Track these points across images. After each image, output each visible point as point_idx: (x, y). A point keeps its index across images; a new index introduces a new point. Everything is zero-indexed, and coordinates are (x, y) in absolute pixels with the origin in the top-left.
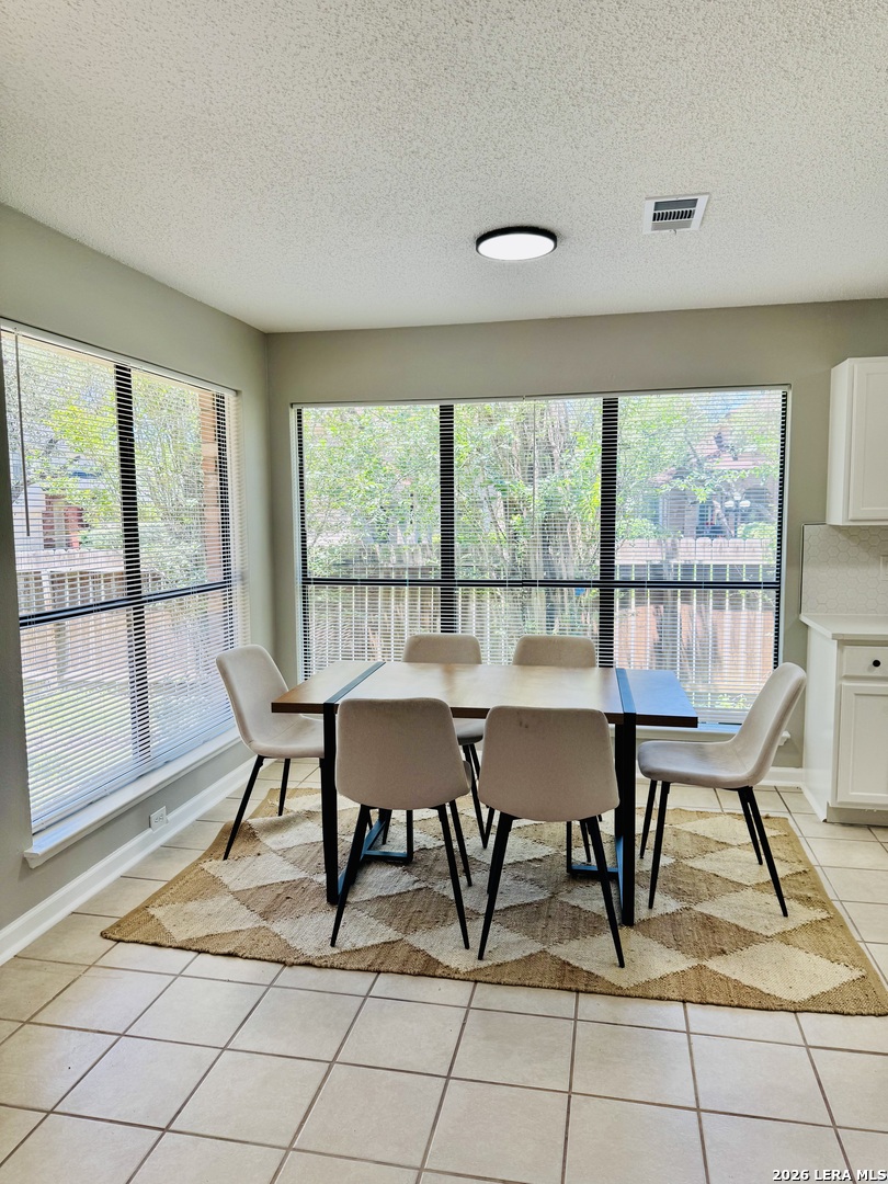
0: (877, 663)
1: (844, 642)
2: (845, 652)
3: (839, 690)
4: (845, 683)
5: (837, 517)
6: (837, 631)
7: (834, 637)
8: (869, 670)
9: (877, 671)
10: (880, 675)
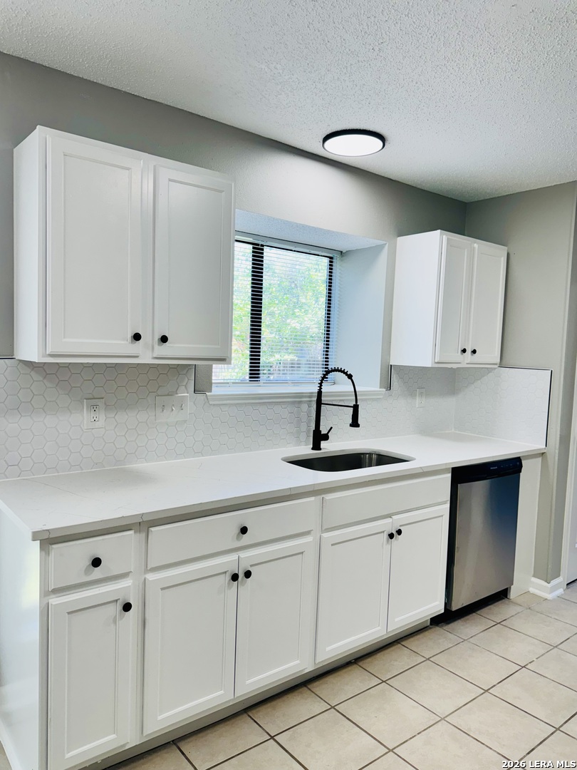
0: (96, 562)
1: (49, 540)
2: (52, 554)
3: (45, 611)
4: (54, 601)
5: (29, 347)
6: (39, 527)
7: (35, 536)
8: (87, 572)
9: (98, 573)
10: (101, 576)
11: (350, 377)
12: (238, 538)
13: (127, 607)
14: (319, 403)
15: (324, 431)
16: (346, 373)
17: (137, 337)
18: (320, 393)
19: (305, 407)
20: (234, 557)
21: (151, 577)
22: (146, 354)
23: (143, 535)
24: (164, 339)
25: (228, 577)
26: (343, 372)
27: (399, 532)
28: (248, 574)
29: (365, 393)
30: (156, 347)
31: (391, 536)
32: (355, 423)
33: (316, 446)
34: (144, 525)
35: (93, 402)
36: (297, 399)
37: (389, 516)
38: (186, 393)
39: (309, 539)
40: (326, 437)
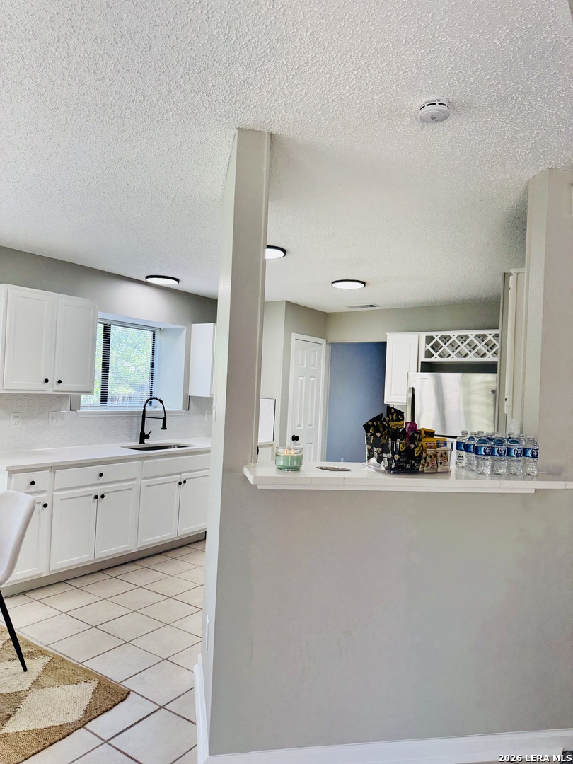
0: (33, 483)
1: (12, 472)
8: (28, 487)
9: (33, 488)
10: (35, 490)
11: (161, 402)
12: (98, 479)
13: (45, 506)
14: (144, 417)
15: (146, 433)
16: (159, 400)
17: (46, 381)
18: (144, 411)
19: (135, 419)
20: (96, 488)
21: (56, 493)
22: (51, 389)
23: (53, 473)
24: (60, 382)
25: (93, 497)
26: (158, 399)
27: (185, 482)
28: (103, 496)
29: (170, 412)
30: (55, 385)
31: (180, 483)
32: (164, 428)
33: (142, 441)
34: (53, 468)
35: (16, 414)
36: (131, 415)
37: (180, 474)
38: (65, 411)
39: (135, 482)
40: (148, 437)
